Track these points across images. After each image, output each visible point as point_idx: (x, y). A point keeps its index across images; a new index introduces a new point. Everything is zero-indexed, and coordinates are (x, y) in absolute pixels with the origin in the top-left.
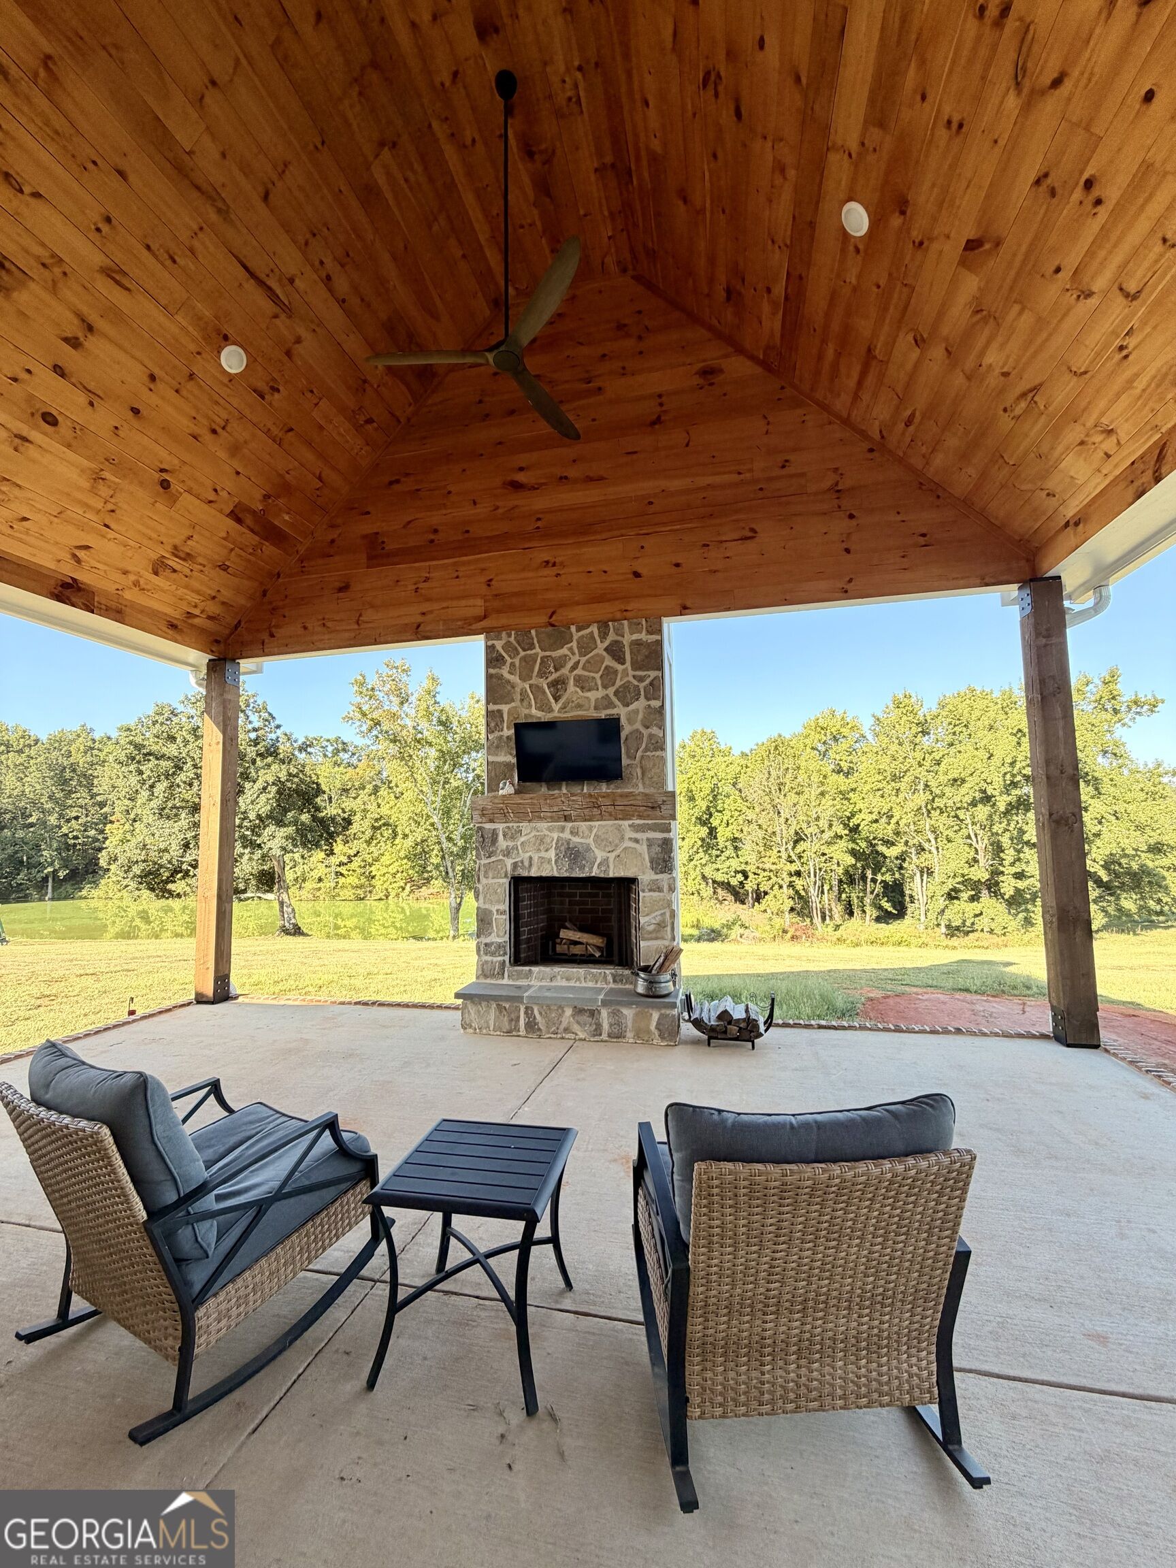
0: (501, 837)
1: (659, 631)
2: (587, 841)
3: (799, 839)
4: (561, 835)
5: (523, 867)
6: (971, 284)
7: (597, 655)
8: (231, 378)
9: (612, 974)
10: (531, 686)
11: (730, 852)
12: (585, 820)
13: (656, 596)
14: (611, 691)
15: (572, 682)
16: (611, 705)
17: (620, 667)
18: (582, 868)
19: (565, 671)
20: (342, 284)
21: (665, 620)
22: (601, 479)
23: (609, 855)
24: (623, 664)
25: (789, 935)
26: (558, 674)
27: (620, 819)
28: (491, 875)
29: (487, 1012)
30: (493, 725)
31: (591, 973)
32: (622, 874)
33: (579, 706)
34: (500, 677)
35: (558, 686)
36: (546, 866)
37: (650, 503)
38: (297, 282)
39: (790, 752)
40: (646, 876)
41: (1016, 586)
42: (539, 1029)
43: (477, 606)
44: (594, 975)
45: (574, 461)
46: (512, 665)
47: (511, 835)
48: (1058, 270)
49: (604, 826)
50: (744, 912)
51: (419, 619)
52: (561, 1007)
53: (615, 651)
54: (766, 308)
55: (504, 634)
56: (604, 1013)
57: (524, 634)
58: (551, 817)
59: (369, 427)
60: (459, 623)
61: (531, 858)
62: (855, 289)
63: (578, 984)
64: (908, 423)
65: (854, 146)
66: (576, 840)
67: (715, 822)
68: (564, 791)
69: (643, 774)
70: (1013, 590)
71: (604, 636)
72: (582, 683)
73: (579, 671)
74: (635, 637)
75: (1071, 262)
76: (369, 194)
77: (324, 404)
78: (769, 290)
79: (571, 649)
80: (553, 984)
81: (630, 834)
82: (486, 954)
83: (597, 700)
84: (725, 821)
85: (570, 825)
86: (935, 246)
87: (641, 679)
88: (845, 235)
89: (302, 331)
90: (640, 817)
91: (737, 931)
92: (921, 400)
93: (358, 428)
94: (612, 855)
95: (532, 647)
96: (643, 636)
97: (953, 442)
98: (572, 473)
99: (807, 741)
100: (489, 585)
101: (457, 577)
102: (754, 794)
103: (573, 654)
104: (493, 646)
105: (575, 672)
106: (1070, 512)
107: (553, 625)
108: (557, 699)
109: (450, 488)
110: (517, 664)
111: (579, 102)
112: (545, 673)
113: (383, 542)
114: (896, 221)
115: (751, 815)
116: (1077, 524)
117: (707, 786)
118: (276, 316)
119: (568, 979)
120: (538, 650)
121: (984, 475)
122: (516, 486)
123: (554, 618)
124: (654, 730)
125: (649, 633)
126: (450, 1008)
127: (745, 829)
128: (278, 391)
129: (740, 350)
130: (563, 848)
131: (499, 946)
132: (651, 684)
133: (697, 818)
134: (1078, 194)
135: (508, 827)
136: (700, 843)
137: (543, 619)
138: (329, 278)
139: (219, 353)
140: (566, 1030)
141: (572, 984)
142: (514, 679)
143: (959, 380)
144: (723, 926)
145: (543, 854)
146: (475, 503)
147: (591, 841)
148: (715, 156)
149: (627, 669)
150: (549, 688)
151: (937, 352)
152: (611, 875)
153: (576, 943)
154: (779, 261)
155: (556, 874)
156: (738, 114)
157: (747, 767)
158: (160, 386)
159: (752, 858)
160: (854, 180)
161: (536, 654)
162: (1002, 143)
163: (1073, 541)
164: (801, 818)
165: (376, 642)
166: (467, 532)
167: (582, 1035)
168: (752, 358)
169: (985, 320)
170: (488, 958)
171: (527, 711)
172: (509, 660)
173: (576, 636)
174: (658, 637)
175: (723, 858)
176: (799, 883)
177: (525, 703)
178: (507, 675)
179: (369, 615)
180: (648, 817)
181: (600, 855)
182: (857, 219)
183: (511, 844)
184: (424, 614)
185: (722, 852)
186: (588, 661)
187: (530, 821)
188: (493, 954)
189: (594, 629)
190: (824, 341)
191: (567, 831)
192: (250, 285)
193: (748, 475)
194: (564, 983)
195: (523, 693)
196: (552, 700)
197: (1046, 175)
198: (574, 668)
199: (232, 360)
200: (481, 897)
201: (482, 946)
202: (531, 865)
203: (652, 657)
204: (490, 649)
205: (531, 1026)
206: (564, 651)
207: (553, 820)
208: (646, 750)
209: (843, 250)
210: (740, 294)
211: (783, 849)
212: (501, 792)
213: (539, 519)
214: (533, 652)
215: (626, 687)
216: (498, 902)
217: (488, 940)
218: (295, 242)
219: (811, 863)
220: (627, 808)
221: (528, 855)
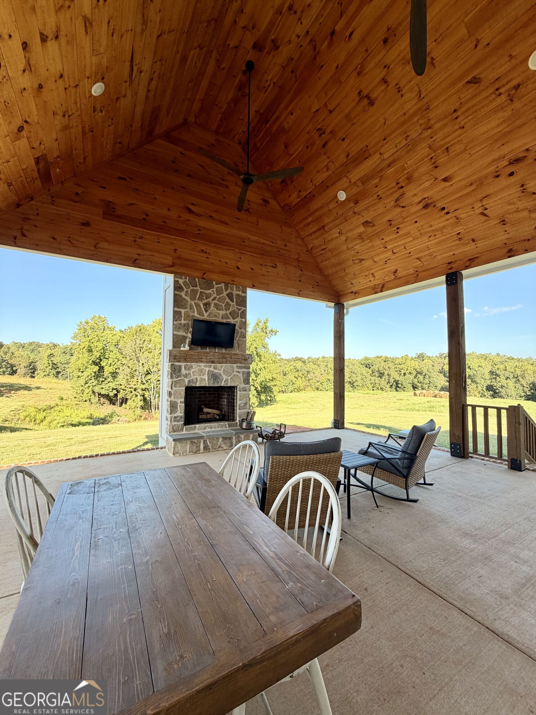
0: (183, 369)
1: (246, 293)
2: (220, 372)
3: (148, 373)
4: (210, 369)
5: (193, 382)
6: (362, 229)
7: (223, 296)
8: (91, 96)
9: (228, 424)
10: (195, 303)
11: (110, 379)
12: (220, 363)
13: (244, 278)
14: (228, 312)
15: (213, 305)
16: (228, 318)
17: (232, 303)
18: (218, 382)
19: (210, 300)
20: (154, 84)
21: (248, 289)
22: (226, 224)
23: (228, 377)
24: (233, 302)
25: (143, 418)
26: (207, 301)
27: (233, 363)
28: (178, 386)
29: (186, 445)
30: (177, 317)
31: (220, 425)
32: (233, 385)
33: (215, 316)
34: (181, 296)
35: (207, 305)
36: (203, 382)
37: (244, 242)
38: (142, 74)
39: (147, 333)
40: (241, 385)
41: (334, 304)
42: (209, 449)
43: (169, 260)
44: (222, 425)
45: (216, 211)
46: (187, 292)
47: (188, 368)
48: (383, 239)
49: (227, 366)
50: (116, 408)
51: (136, 257)
52: (218, 438)
53: (230, 296)
54: (295, 195)
55: (183, 277)
56: (234, 438)
57: (192, 279)
58: (206, 361)
59: (118, 145)
60: (160, 265)
61: (197, 378)
62: (329, 210)
63: (215, 429)
64: (323, 250)
65: (353, 181)
66: (216, 371)
67: (103, 364)
68: (208, 350)
69: (238, 346)
70: (332, 304)
71: (226, 289)
72: (217, 306)
73: (216, 301)
74: (238, 293)
75: (386, 239)
76: (184, 59)
77: (112, 127)
78: (300, 191)
79: (213, 291)
80: (205, 431)
81: (236, 369)
82: (175, 422)
83: (223, 315)
84: (109, 363)
85: (213, 365)
86: (358, 216)
87: (239, 310)
88: (336, 196)
89: (129, 94)
90: (240, 363)
91: (115, 419)
92: (331, 246)
93: (115, 143)
94: (229, 378)
95: (196, 286)
96: (240, 293)
97: (333, 260)
98: (215, 215)
99: (155, 329)
100: (175, 252)
101: (159, 242)
102: (127, 351)
103: (214, 294)
104: (178, 281)
105: (214, 301)
106: (354, 289)
107: (204, 279)
108: (206, 311)
109: (156, 197)
110: (189, 292)
111: (266, 91)
112: (202, 299)
113: (114, 208)
114: (352, 204)
115: (124, 361)
116: (355, 293)
117: (100, 345)
118: (126, 82)
119: (211, 428)
120: (198, 288)
121: (337, 272)
122: (190, 211)
123: (205, 275)
124: (243, 330)
125: (243, 292)
126: (145, 450)
127: (121, 368)
128: (102, 112)
129: (275, 199)
130: (210, 374)
131: (181, 417)
132: (242, 312)
133: (93, 361)
134: (395, 228)
135: (187, 365)
136: (93, 374)
137: (201, 275)
138: (152, 79)
139: (96, 83)
140: (219, 447)
141: (213, 430)
142: (188, 298)
143: (345, 247)
144: (106, 417)
145: (202, 377)
146: (169, 210)
147: (221, 372)
148: (307, 147)
149: (234, 304)
150: (203, 306)
151: (343, 238)
152: (229, 385)
153: (209, 413)
154: (310, 188)
155: (207, 385)
156: (324, 146)
157: (123, 337)
158: (60, 82)
159: (124, 382)
160: (348, 187)
161: (198, 290)
162: (387, 208)
163: (353, 297)
164: (150, 364)
165: (107, 261)
166: (165, 222)
167: (225, 448)
168: (279, 204)
169: (360, 239)
170: (176, 423)
171: (192, 314)
172: (185, 290)
173: (216, 286)
174: (245, 295)
175: (106, 382)
176: (147, 394)
177: (192, 310)
178: (184, 296)
179: (103, 245)
180: (243, 363)
181: (225, 377)
182: (342, 196)
183: (188, 372)
184: (139, 255)
185: (106, 379)
186: (220, 298)
187: (197, 362)
188: (178, 421)
189: (223, 285)
190: (310, 215)
191: (212, 367)
192: (128, 64)
193: (275, 245)
194: (209, 430)
195: (191, 305)
196: (204, 312)
197: (391, 221)
198: (214, 299)
199: (97, 89)
200: (173, 396)
201: (173, 418)
202: (197, 382)
203: (242, 302)
204: (176, 282)
205: (206, 448)
206: (210, 291)
207: (207, 362)
208: (240, 337)
209: (332, 200)
210: (287, 185)
211: (139, 378)
212: (182, 349)
213: (200, 230)
214: (196, 288)
215: (234, 311)
216: (181, 398)
217: (176, 415)
218: (153, 59)
219: (152, 385)
220: (236, 359)
221: (195, 377)
